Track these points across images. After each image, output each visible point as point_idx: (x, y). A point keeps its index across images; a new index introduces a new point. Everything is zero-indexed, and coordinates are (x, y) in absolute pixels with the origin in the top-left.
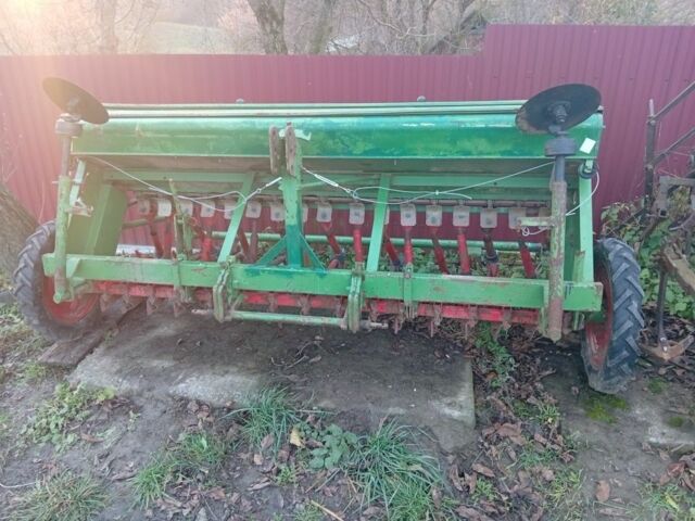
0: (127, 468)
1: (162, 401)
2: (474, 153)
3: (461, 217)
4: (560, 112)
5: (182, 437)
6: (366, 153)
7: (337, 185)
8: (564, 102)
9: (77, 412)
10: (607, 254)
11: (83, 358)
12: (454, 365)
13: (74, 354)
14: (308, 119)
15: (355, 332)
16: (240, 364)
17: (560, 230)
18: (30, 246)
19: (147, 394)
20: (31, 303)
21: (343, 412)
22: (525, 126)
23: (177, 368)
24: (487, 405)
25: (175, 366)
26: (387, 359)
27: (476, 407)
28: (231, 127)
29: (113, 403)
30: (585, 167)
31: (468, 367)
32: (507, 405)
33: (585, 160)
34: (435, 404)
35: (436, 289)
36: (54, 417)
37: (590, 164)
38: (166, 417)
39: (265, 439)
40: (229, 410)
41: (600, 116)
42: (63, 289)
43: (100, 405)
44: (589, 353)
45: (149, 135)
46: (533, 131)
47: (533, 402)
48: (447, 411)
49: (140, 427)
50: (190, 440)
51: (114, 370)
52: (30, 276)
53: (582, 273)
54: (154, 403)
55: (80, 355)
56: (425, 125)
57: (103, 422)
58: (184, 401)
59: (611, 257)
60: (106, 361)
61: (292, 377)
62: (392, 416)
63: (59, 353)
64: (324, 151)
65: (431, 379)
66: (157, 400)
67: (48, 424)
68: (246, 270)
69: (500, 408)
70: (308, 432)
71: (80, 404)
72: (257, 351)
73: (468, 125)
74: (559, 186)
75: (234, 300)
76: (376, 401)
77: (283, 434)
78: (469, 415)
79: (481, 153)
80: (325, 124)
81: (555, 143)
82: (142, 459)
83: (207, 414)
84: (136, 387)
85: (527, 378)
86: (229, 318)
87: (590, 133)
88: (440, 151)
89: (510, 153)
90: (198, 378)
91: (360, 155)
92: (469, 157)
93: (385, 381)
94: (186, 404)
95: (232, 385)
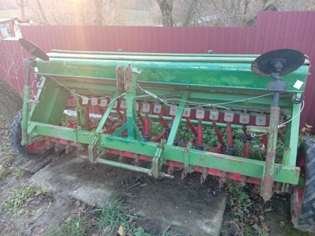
0: (39, 232)
1: (64, 199)
2: (231, 84)
3: (228, 116)
4: (279, 65)
5: (69, 219)
6: (171, 81)
7: (156, 97)
8: (281, 59)
9: (28, 197)
10: (307, 149)
11: (39, 170)
12: (216, 198)
13: (37, 167)
14: (143, 62)
15: (156, 178)
16: (106, 183)
17: (274, 136)
18: (17, 116)
19: (59, 194)
20: (16, 143)
21: (148, 220)
22: (258, 72)
23: (77, 181)
24: (229, 226)
25: (76, 180)
26: (181, 190)
27: (222, 226)
28: (105, 65)
29: (45, 195)
30: (296, 97)
31: (224, 200)
32: (240, 227)
33: (296, 93)
34: (199, 222)
35: (202, 160)
36: (17, 199)
37: (299, 95)
38: (64, 207)
39: (107, 228)
40: (95, 208)
41: (307, 67)
42: (26, 139)
43: (37, 196)
44: (294, 202)
45: (69, 67)
46: (263, 74)
47: (256, 228)
48: (204, 228)
49: (51, 211)
50: (72, 221)
51: (49, 178)
52: (16, 131)
53: (288, 160)
54: (60, 199)
55: (39, 168)
56: (203, 67)
57: (37, 205)
58: (75, 200)
59: (308, 151)
60: (47, 173)
61: (129, 194)
62: (173, 226)
63: (30, 166)
64: (151, 79)
65: (201, 205)
66: (62, 198)
67: (14, 202)
68: (107, 138)
69: (236, 228)
70: (128, 228)
71: (30, 194)
72: (117, 176)
73: (227, 69)
74: (275, 110)
75: (100, 152)
76: (167, 216)
77: (115, 227)
78: (216, 232)
79: (234, 85)
80: (150, 64)
81: (273, 84)
82: (47, 228)
83: (84, 208)
84: (54, 189)
85: (256, 212)
86: (95, 162)
87: (300, 77)
88: (211, 82)
89: (252, 86)
90: (84, 188)
91: (169, 82)
92: (227, 87)
93: (175, 203)
94: (75, 202)
95: (98, 195)
